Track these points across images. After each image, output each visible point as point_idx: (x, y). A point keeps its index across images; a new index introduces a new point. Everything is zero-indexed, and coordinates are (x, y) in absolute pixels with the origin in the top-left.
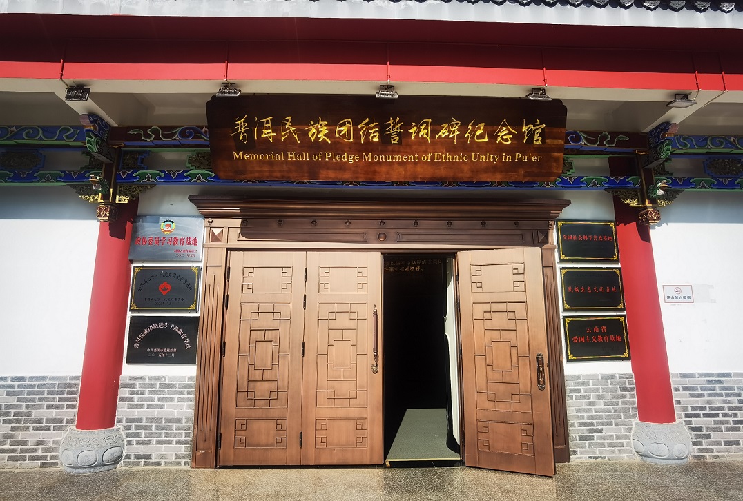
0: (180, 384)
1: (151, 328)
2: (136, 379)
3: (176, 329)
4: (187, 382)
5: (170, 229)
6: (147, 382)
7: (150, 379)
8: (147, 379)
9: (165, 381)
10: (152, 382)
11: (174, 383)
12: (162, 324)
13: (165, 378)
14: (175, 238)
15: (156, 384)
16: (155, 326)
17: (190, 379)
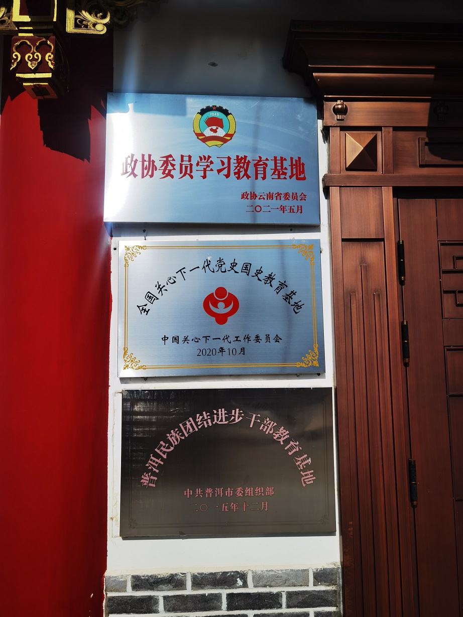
0: (290, 595)
1: (189, 427)
2: (154, 582)
3: (268, 426)
4: (311, 588)
5: (221, 133)
6: (189, 591)
7: (200, 581)
8: (189, 583)
9: (245, 585)
10: (207, 592)
11: (275, 590)
12: (222, 412)
13: (243, 576)
14: (239, 160)
15: (218, 597)
16: (203, 420)
17: (321, 576)
